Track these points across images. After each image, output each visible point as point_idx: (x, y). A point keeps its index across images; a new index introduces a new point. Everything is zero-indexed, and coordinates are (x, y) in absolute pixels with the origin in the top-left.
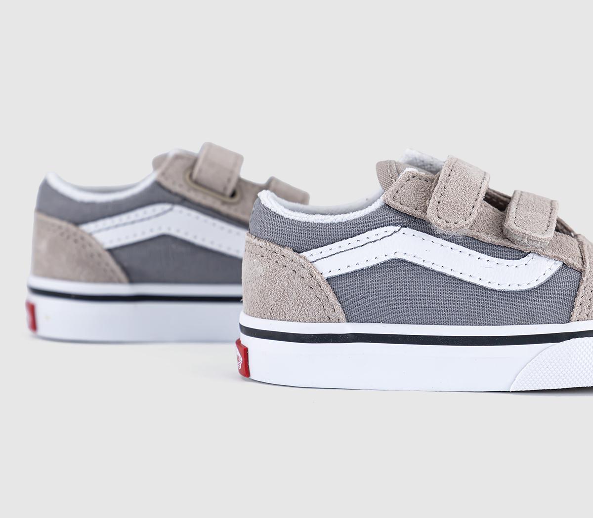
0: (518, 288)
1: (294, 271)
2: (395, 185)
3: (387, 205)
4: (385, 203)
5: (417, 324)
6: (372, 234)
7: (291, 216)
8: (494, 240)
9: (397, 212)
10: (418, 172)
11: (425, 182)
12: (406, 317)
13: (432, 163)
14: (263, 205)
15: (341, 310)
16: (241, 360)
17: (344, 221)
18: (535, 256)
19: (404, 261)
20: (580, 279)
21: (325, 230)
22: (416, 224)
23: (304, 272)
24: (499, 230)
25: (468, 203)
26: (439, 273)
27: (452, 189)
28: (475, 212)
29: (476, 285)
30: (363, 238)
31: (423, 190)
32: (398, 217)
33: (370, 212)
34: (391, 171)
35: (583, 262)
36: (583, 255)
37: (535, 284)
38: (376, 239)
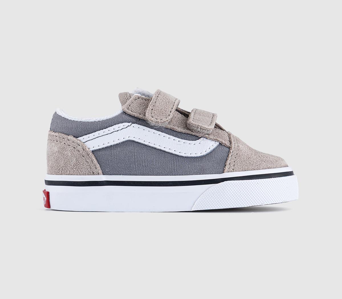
0: (196, 156)
1: (74, 147)
2: (129, 102)
3: (124, 112)
4: (123, 112)
5: (141, 175)
6: (116, 127)
7: (73, 118)
8: (182, 130)
9: (130, 116)
10: (141, 96)
11: (145, 101)
12: (135, 171)
13: (149, 95)
14: (58, 114)
15: (99, 168)
16: (46, 199)
17: (101, 120)
18: (205, 139)
19: (134, 141)
20: (229, 151)
21: (91, 125)
22: (140, 122)
23: (80, 148)
24: (185, 126)
25: (168, 110)
26: (152, 148)
27: (159, 103)
28: (171, 114)
29: (172, 154)
30: (111, 129)
31: (144, 105)
32: (130, 118)
33: (115, 116)
34: (127, 96)
35: (230, 143)
36: (230, 139)
37: (204, 153)
38: (118, 130)
